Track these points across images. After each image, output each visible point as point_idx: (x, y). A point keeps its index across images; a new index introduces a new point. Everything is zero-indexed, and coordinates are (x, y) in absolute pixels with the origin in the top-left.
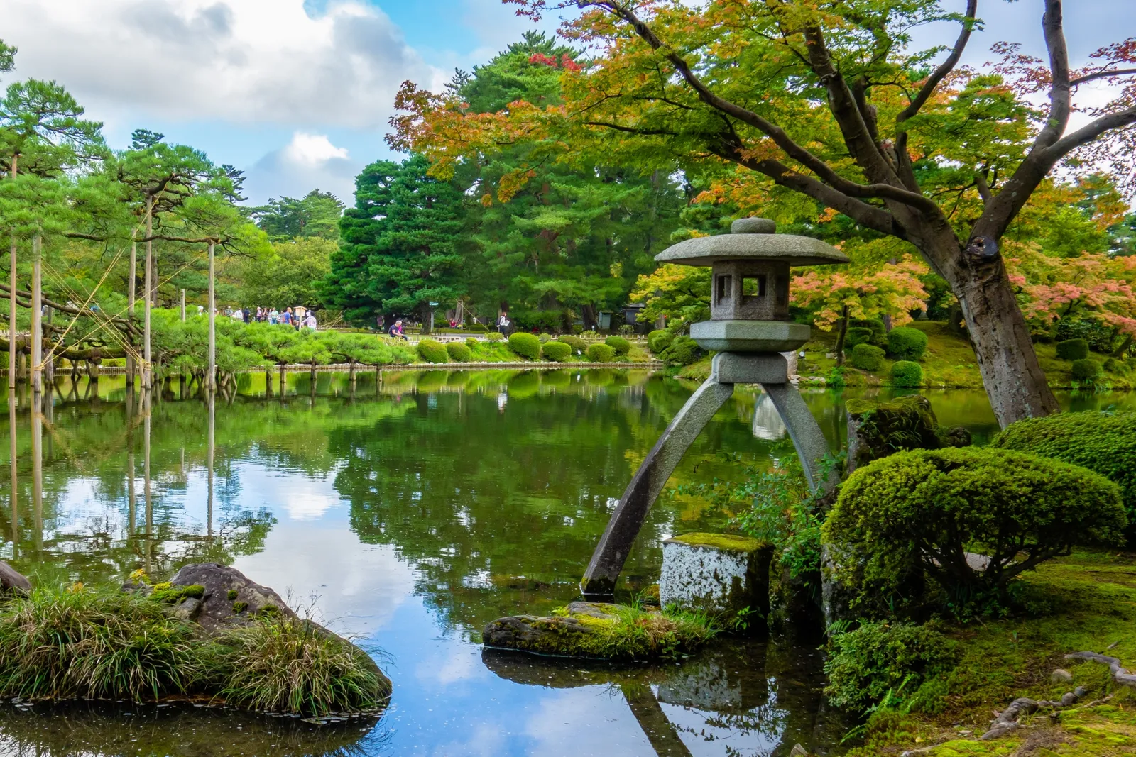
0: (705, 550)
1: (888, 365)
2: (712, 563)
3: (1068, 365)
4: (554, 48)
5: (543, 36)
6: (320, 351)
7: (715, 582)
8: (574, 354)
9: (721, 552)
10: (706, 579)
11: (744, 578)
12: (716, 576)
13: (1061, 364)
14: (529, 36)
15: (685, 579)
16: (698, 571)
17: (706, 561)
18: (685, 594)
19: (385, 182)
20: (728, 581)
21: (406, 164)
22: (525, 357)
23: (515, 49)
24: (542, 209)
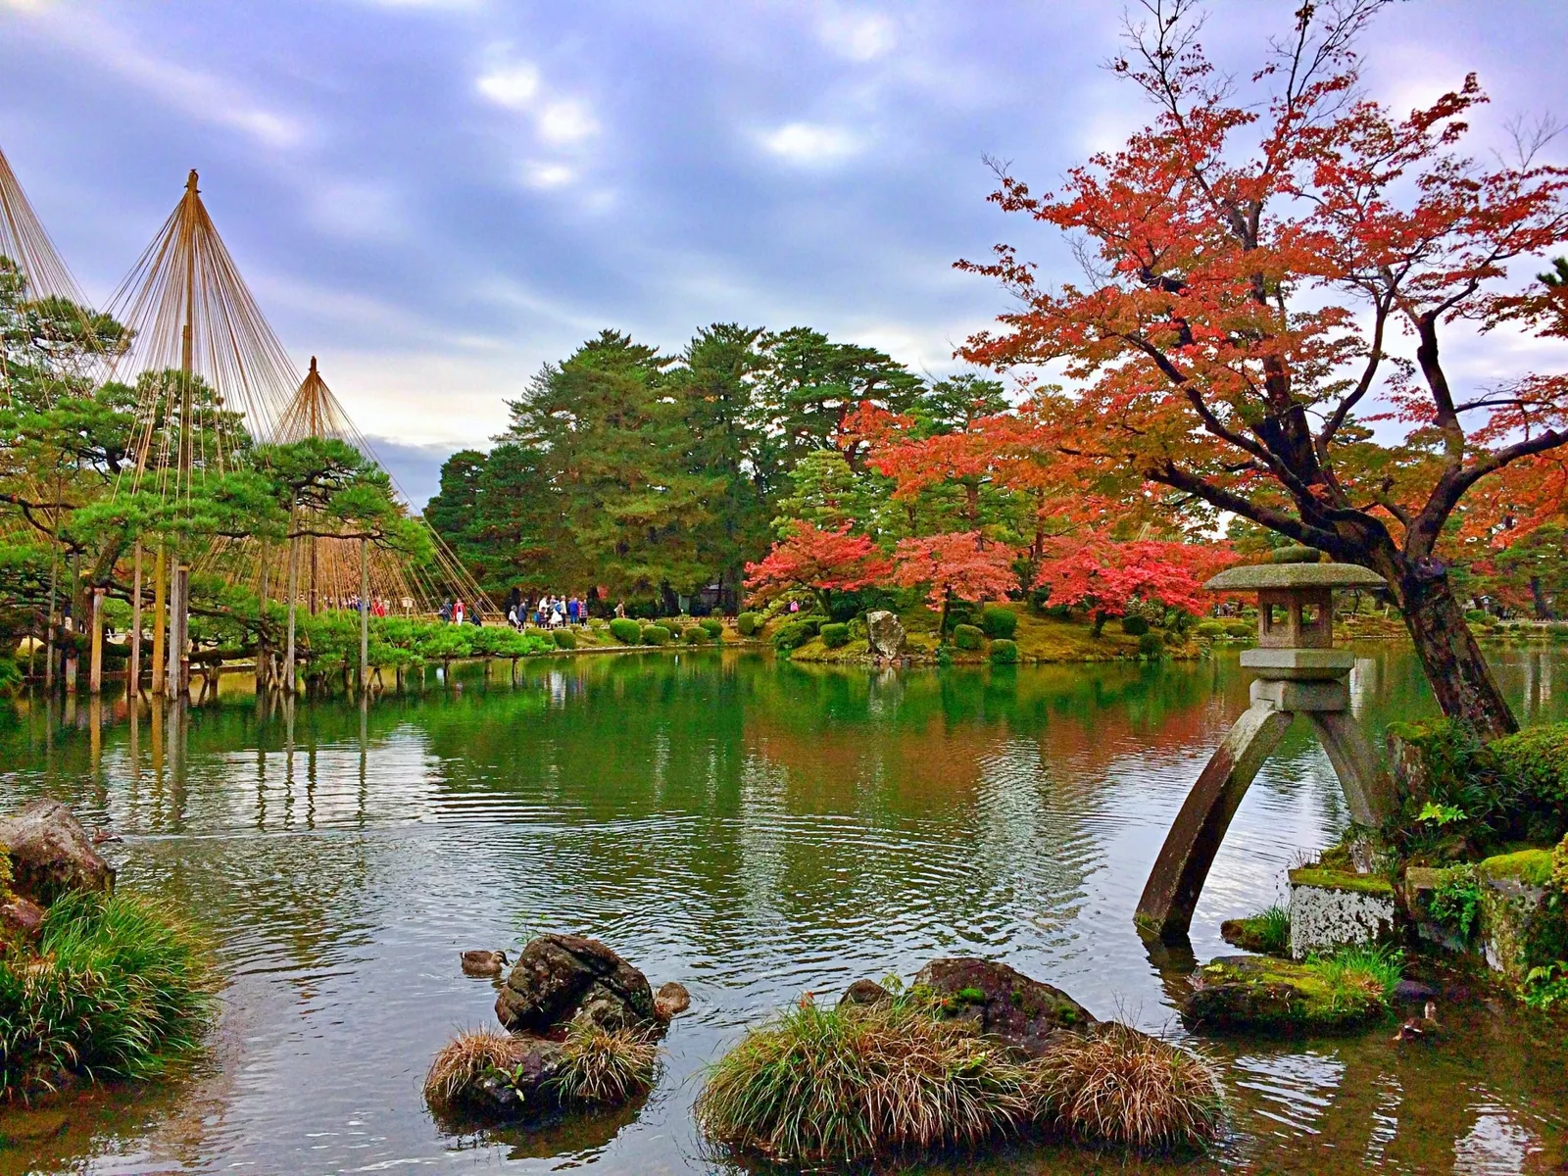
0: (1343, 892)
1: (987, 643)
2: (1353, 905)
3: (1136, 639)
4: (630, 345)
5: (618, 335)
6: (460, 644)
7: (1358, 925)
8: (673, 637)
9: (1363, 893)
10: (1347, 922)
11: (1391, 920)
12: (1359, 919)
13: (1130, 638)
14: (606, 334)
15: (1322, 924)
16: (1337, 915)
17: (1345, 905)
18: (1323, 940)
19: (470, 471)
20: (1375, 924)
21: (494, 453)
22: (626, 642)
23: (592, 346)
24: (634, 498)
